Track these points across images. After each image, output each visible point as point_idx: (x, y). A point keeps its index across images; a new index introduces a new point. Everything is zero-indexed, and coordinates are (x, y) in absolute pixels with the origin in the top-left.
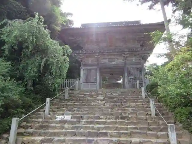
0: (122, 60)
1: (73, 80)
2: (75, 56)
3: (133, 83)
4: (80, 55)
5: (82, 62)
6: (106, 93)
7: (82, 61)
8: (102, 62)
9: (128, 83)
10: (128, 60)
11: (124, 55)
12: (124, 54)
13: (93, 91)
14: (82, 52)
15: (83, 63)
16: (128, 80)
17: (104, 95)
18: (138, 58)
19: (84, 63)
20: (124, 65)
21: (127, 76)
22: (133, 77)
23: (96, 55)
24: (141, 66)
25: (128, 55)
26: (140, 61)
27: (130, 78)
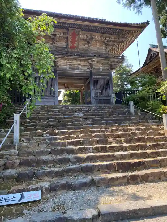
0: (87, 68)
3: (100, 98)
8: (61, 69)
10: (94, 69)
11: (91, 61)
16: (95, 94)
20: (89, 75)
22: (100, 91)
24: (109, 77)
26: (108, 71)
27: (96, 91)
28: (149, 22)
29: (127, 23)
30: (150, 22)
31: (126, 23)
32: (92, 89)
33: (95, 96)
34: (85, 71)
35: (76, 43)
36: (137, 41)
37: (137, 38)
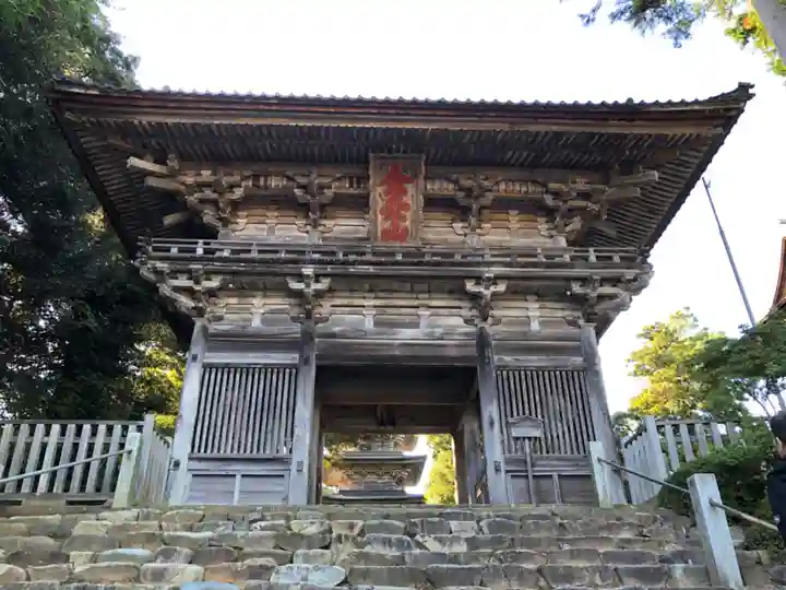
0: (460, 321)
1: (110, 430)
2: (156, 271)
3: (539, 471)
4: (193, 266)
5: (199, 323)
6: (362, 533)
7: (200, 312)
8: (336, 329)
9: (503, 467)
10: (497, 322)
11: (477, 284)
12: (478, 279)
13: (256, 516)
14: (206, 251)
15: (205, 329)
16: (506, 449)
17: (346, 550)
18: (560, 312)
19: (215, 327)
20: (473, 351)
21: (497, 425)
22: (537, 433)
23: (300, 277)
24: (578, 360)
25: (501, 287)
26: (572, 330)
27: (515, 432)
28: (751, 91)
29: (637, 101)
30: (752, 86)
31: (630, 100)
32: (492, 423)
33: (507, 462)
34: (449, 333)
35: (408, 215)
36: (706, 187)
37: (704, 175)
